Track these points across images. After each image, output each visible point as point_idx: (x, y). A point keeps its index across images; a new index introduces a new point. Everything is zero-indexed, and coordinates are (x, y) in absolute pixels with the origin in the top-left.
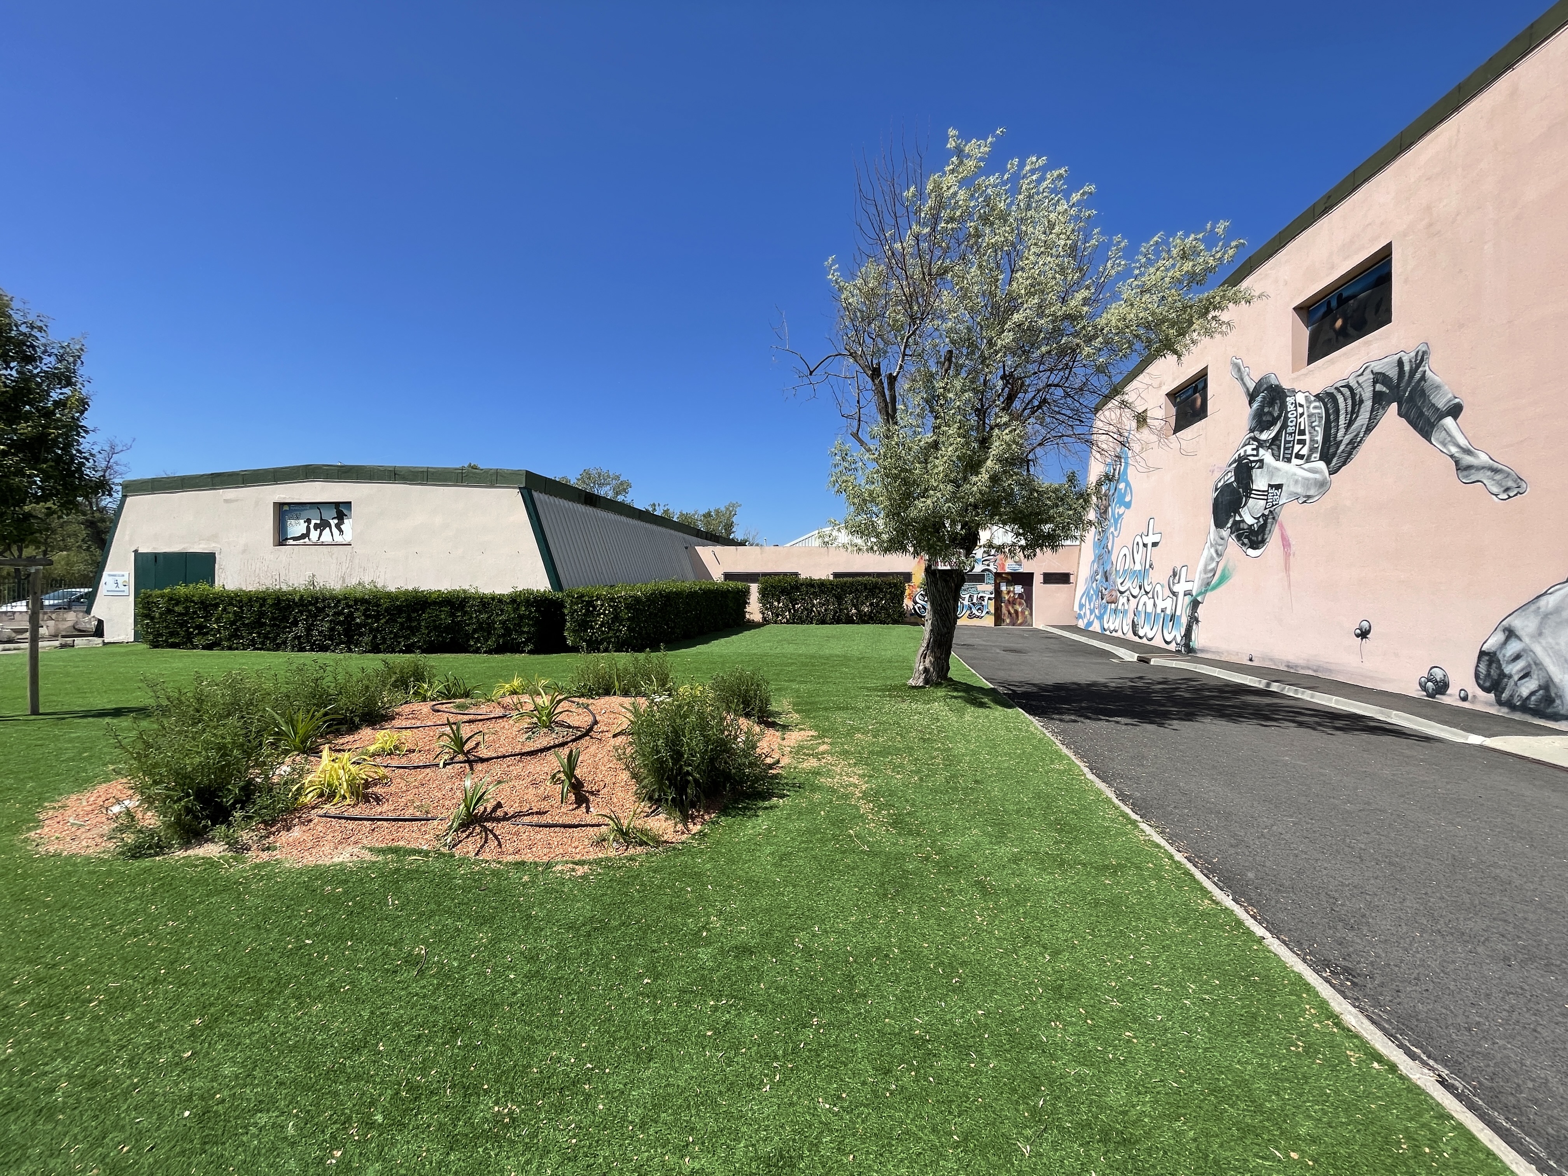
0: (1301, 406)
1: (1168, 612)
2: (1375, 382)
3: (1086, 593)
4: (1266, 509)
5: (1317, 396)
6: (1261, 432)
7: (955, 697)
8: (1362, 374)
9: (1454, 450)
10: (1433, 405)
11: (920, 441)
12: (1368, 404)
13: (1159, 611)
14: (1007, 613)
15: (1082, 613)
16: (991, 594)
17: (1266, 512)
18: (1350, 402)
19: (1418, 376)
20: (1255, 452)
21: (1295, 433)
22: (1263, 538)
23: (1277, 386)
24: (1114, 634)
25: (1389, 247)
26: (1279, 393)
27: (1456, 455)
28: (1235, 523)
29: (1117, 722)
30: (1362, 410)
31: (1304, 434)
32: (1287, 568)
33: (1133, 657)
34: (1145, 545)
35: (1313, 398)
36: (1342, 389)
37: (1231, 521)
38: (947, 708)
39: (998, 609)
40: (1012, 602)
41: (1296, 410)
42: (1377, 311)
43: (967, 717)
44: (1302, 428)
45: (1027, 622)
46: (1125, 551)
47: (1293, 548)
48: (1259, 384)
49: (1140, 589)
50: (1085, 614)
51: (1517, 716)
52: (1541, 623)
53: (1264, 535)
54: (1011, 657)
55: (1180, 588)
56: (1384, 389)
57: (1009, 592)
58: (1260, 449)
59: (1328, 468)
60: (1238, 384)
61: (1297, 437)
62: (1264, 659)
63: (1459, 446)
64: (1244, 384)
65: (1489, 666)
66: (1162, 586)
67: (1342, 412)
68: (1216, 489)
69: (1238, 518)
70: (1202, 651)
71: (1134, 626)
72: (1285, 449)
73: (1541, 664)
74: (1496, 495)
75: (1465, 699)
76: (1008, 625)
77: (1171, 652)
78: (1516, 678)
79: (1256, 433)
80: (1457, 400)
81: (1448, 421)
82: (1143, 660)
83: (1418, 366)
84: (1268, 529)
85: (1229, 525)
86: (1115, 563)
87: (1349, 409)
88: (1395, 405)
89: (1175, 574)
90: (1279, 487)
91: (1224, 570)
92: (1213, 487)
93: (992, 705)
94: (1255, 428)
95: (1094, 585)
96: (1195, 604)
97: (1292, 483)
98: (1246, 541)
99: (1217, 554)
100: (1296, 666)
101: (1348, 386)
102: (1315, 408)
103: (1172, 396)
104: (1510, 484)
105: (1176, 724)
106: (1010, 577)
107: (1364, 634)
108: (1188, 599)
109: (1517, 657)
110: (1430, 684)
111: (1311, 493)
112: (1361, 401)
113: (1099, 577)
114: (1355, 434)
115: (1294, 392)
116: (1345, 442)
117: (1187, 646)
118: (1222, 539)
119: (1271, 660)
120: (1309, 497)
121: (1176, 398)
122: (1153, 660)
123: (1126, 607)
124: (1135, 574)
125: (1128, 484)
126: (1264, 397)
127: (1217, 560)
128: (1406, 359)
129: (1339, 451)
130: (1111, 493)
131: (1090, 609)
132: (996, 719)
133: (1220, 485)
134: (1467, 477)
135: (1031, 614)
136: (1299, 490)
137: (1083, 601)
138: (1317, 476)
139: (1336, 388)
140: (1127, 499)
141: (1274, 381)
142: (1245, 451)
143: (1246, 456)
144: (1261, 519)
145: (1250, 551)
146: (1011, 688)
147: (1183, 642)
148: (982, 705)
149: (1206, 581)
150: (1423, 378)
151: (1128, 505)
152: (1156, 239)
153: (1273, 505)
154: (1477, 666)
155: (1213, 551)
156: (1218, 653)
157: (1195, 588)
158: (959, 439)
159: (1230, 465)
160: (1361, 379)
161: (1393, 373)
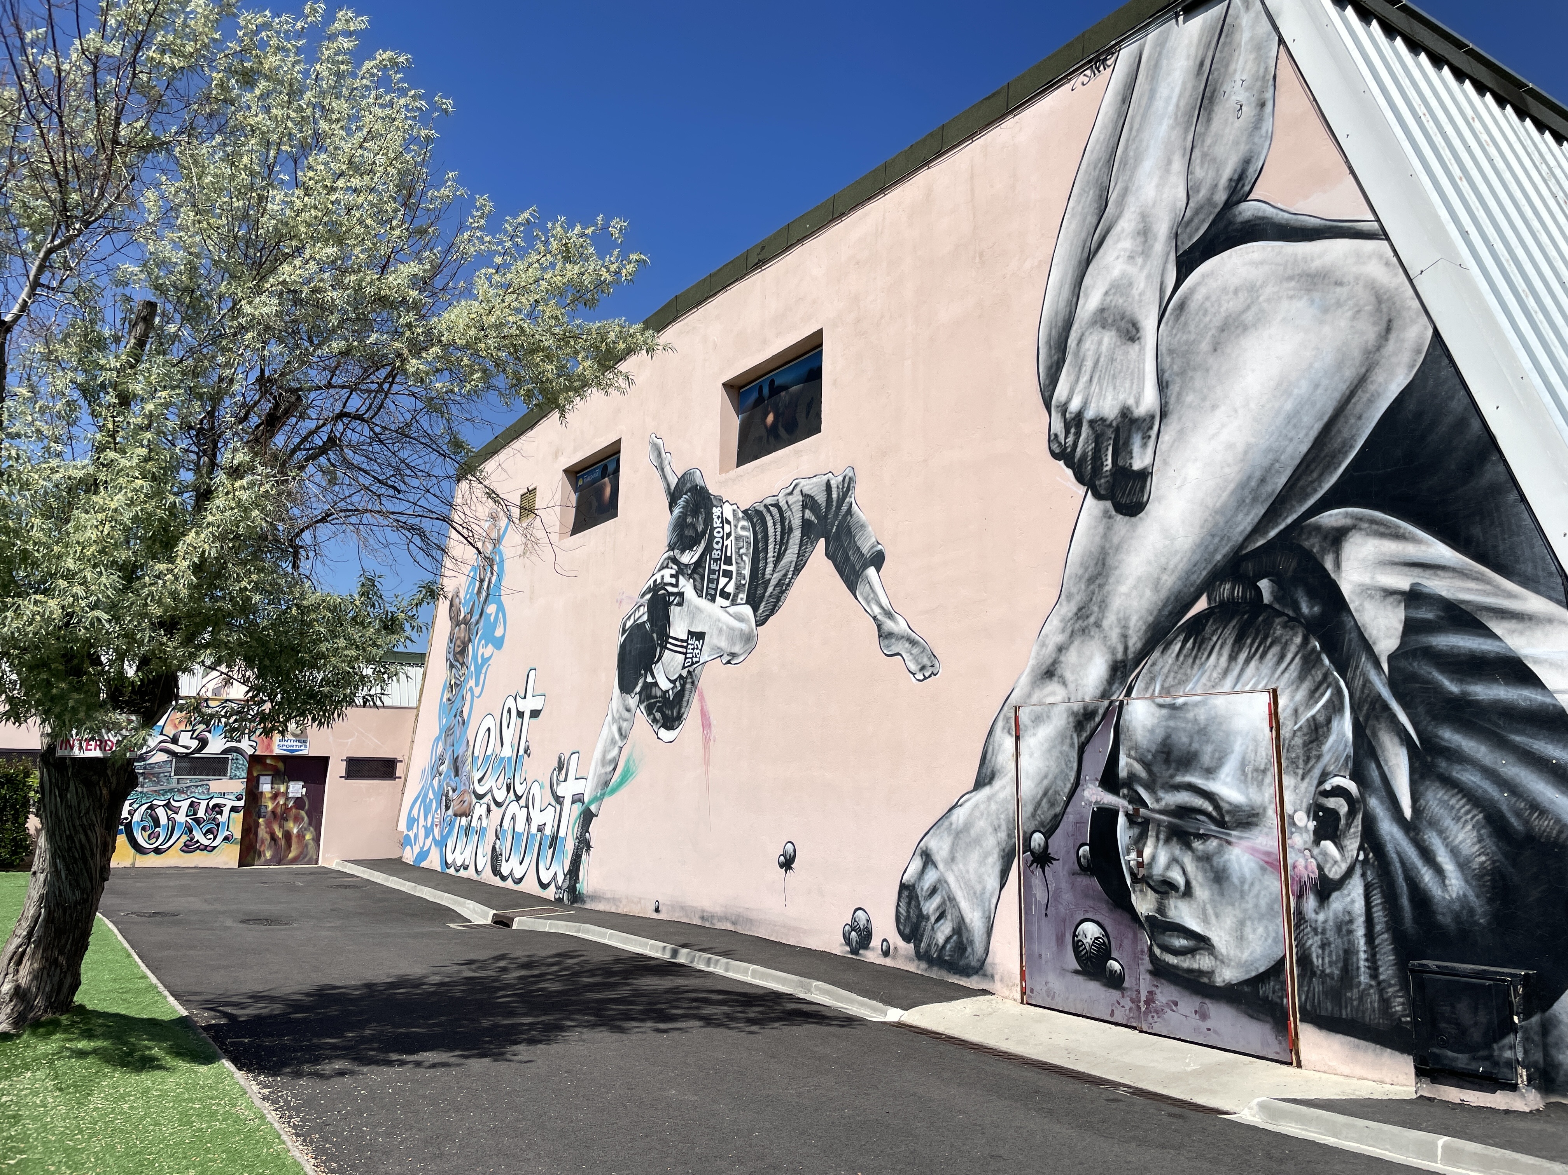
0: (729, 522)
1: (548, 831)
2: (804, 507)
3: (422, 797)
4: (684, 667)
5: (745, 512)
6: (683, 551)
7: (82, 1054)
8: (791, 493)
9: (877, 610)
10: (858, 548)
11: (54, 471)
12: (797, 534)
13: (534, 829)
14: (267, 837)
15: (412, 834)
16: (239, 799)
17: (684, 673)
18: (779, 526)
19: (845, 508)
20: (673, 581)
21: (720, 559)
22: (679, 713)
23: (701, 488)
24: (463, 873)
25: (820, 332)
26: (704, 499)
27: (879, 617)
28: (647, 687)
29: (418, 1064)
30: (791, 541)
31: (731, 564)
32: (706, 761)
33: (485, 917)
34: (520, 714)
35: (741, 515)
36: (771, 508)
37: (640, 685)
38: (50, 1084)
39: (249, 830)
40: (280, 816)
41: (723, 528)
42: (808, 414)
43: (96, 1101)
44: (729, 554)
45: (309, 855)
46: (489, 722)
47: (714, 730)
48: (682, 480)
49: (508, 791)
50: (416, 836)
51: (935, 973)
52: (953, 844)
53: (680, 708)
54: (253, 934)
55: (566, 790)
56: (813, 518)
57: (275, 796)
58: (681, 577)
59: (755, 616)
60: (657, 474)
61: (724, 567)
62: (673, 907)
63: (882, 607)
64: (664, 477)
65: (909, 904)
66: (542, 787)
67: (771, 540)
68: (624, 631)
69: (649, 679)
70: (594, 898)
71: (495, 858)
72: (710, 581)
73: (954, 899)
74: (914, 674)
75: (886, 953)
76: (267, 862)
77: (547, 901)
78: (933, 919)
79: (676, 551)
80: (880, 547)
81: (871, 571)
82: (502, 922)
83: (846, 494)
84: (685, 699)
85: (638, 689)
86: (471, 743)
87: (779, 537)
88: (822, 541)
89: (560, 767)
90: (700, 636)
91: (628, 761)
92: (618, 627)
93: (170, 1061)
94: (675, 544)
95: (435, 782)
96: (587, 817)
97: (715, 632)
98: (658, 715)
99: (621, 734)
100: (713, 917)
101: (777, 505)
102: (743, 528)
103: (574, 473)
104: (926, 661)
105: (523, 1050)
106: (281, 766)
107: (787, 863)
108: (578, 808)
109: (933, 891)
110: (853, 933)
111: (736, 649)
112: (791, 530)
113: (444, 768)
114: (783, 572)
115: (721, 501)
116: (773, 582)
117: (572, 889)
118: (628, 710)
119: (683, 908)
120: (733, 655)
121: (577, 479)
122: (516, 919)
123: (484, 824)
124: (502, 764)
125: (501, 608)
126: (687, 502)
127: (620, 744)
128: (833, 483)
129: (767, 594)
130: (473, 620)
131: (425, 827)
132: (164, 1095)
133: (629, 624)
134: (888, 647)
135: (317, 839)
136: (723, 644)
137: (415, 812)
138: (743, 626)
139: (766, 506)
140: (498, 633)
141: (699, 481)
142: (663, 577)
143: (663, 585)
144: (678, 684)
145: (663, 732)
146: (229, 1010)
147: (566, 885)
148: (146, 1064)
149: (603, 780)
150: (849, 511)
151: (499, 643)
152: (526, 215)
153: (693, 664)
154: (898, 905)
155: (615, 729)
156: (614, 900)
157: (588, 788)
158: (139, 482)
159: (643, 595)
160: (791, 499)
161: (821, 498)
